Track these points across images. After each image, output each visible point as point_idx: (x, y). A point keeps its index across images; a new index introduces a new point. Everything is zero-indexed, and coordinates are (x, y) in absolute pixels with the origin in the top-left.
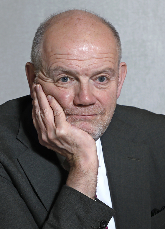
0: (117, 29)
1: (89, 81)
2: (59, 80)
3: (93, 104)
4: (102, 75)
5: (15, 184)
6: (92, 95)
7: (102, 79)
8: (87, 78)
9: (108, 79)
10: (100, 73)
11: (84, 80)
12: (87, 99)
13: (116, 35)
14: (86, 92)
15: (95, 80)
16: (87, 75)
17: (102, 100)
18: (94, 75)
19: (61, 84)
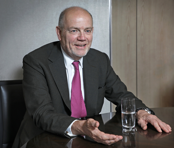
0: (91, 14)
1: (84, 32)
2: (72, 31)
3: (85, 40)
4: (88, 29)
5: (46, 77)
6: (85, 37)
7: (88, 31)
8: (83, 30)
9: (90, 31)
10: (88, 28)
11: (82, 31)
12: (83, 38)
13: (91, 15)
14: (83, 35)
15: (85, 32)
16: (83, 29)
17: (88, 39)
18: (86, 29)
19: (73, 33)
